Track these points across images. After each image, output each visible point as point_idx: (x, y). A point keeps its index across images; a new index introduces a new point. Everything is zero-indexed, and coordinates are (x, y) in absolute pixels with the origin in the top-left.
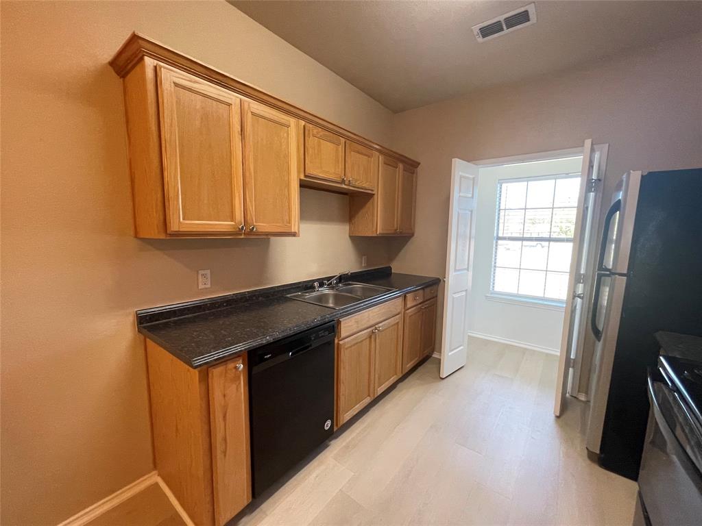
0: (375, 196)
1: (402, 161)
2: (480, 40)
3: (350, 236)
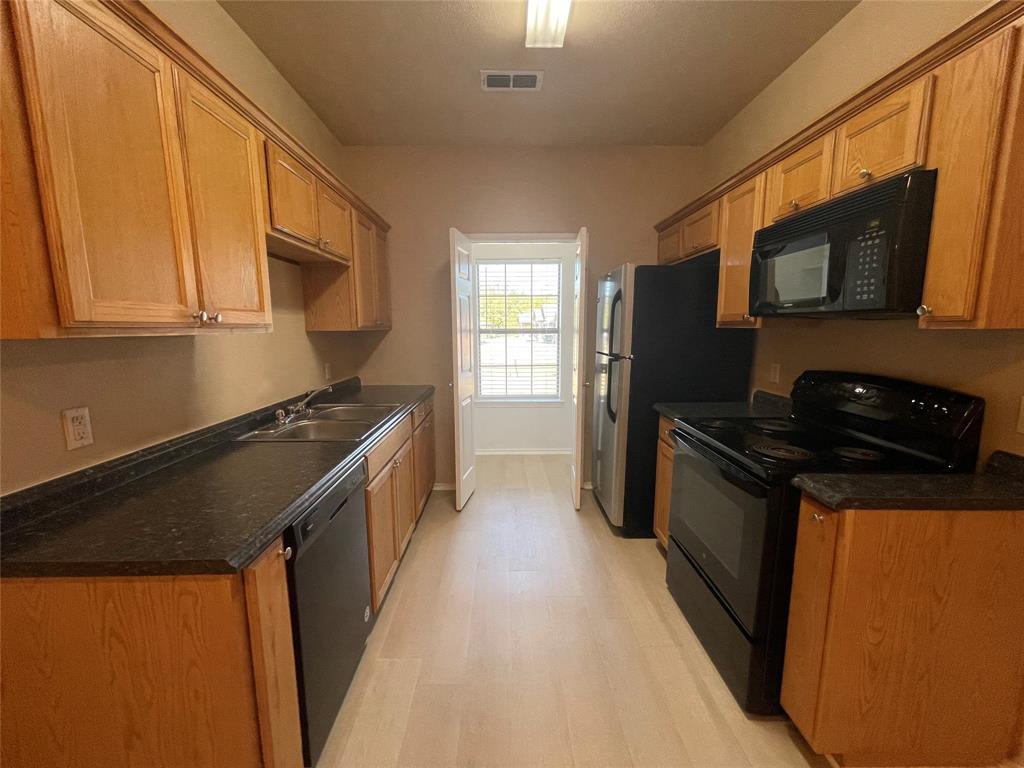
0: (351, 269)
1: (376, 224)
2: (485, 88)
3: (308, 332)
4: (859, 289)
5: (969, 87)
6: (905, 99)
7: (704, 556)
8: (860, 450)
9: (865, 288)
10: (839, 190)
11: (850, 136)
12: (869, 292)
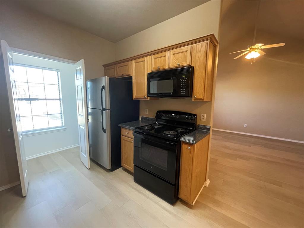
4: (181, 91)
5: (200, 51)
6: (186, 49)
7: (152, 168)
8: (180, 129)
9: (183, 91)
10: (171, 66)
11: (173, 54)
12: (184, 92)
